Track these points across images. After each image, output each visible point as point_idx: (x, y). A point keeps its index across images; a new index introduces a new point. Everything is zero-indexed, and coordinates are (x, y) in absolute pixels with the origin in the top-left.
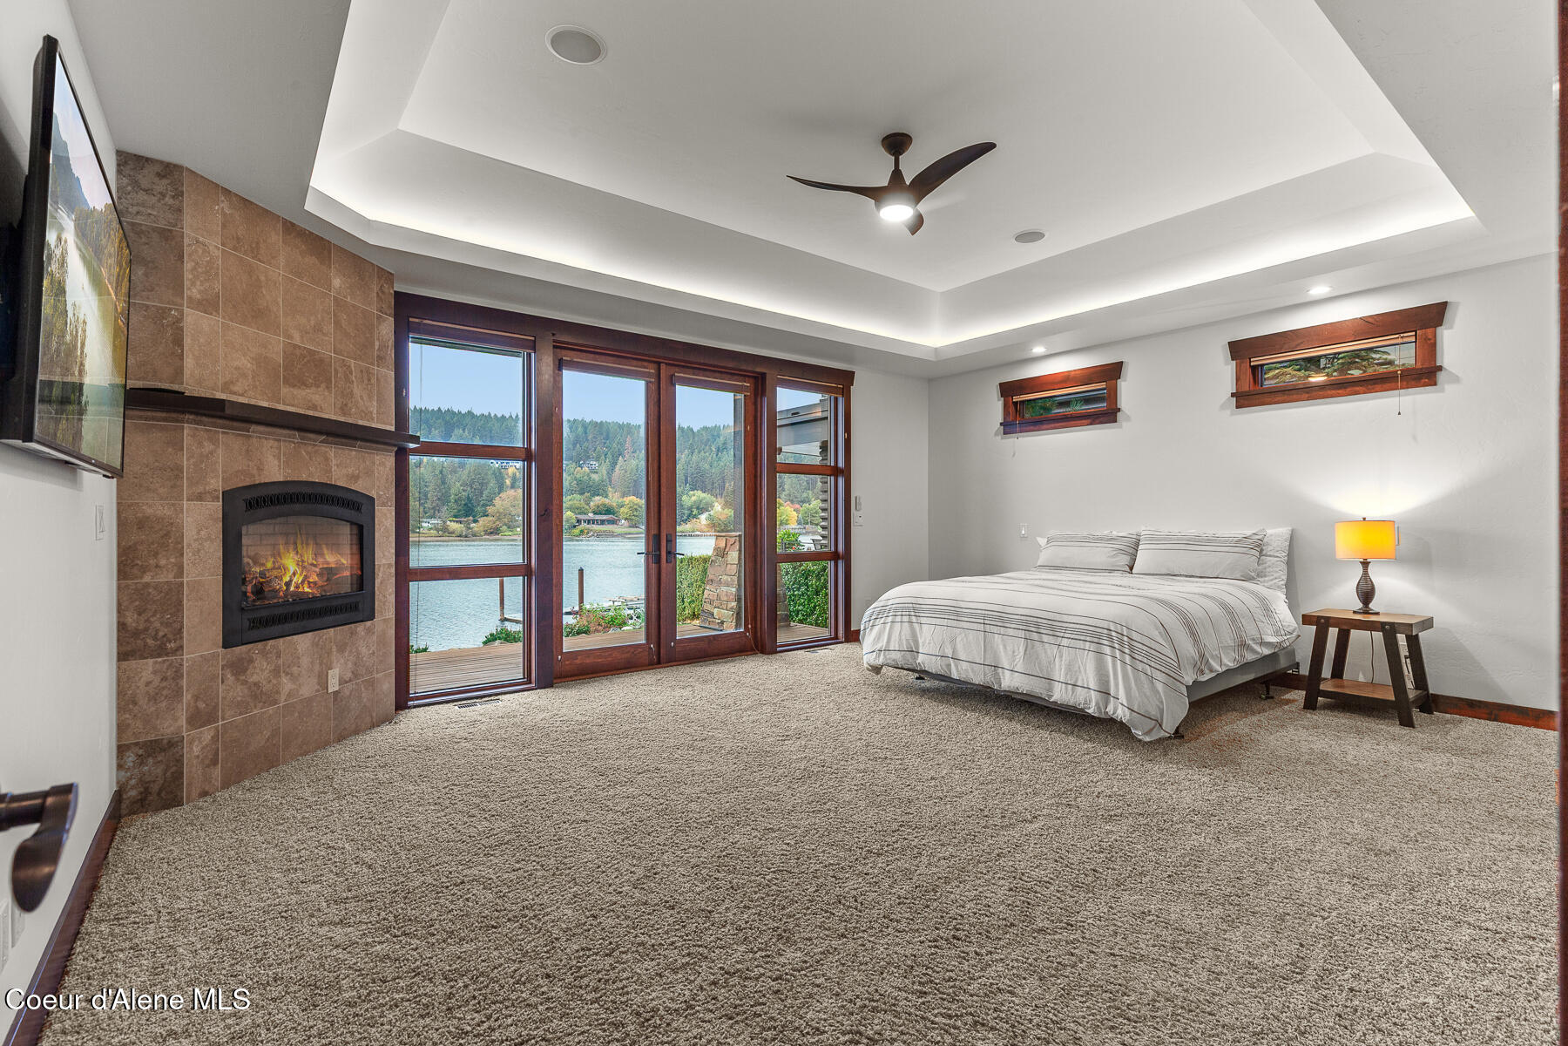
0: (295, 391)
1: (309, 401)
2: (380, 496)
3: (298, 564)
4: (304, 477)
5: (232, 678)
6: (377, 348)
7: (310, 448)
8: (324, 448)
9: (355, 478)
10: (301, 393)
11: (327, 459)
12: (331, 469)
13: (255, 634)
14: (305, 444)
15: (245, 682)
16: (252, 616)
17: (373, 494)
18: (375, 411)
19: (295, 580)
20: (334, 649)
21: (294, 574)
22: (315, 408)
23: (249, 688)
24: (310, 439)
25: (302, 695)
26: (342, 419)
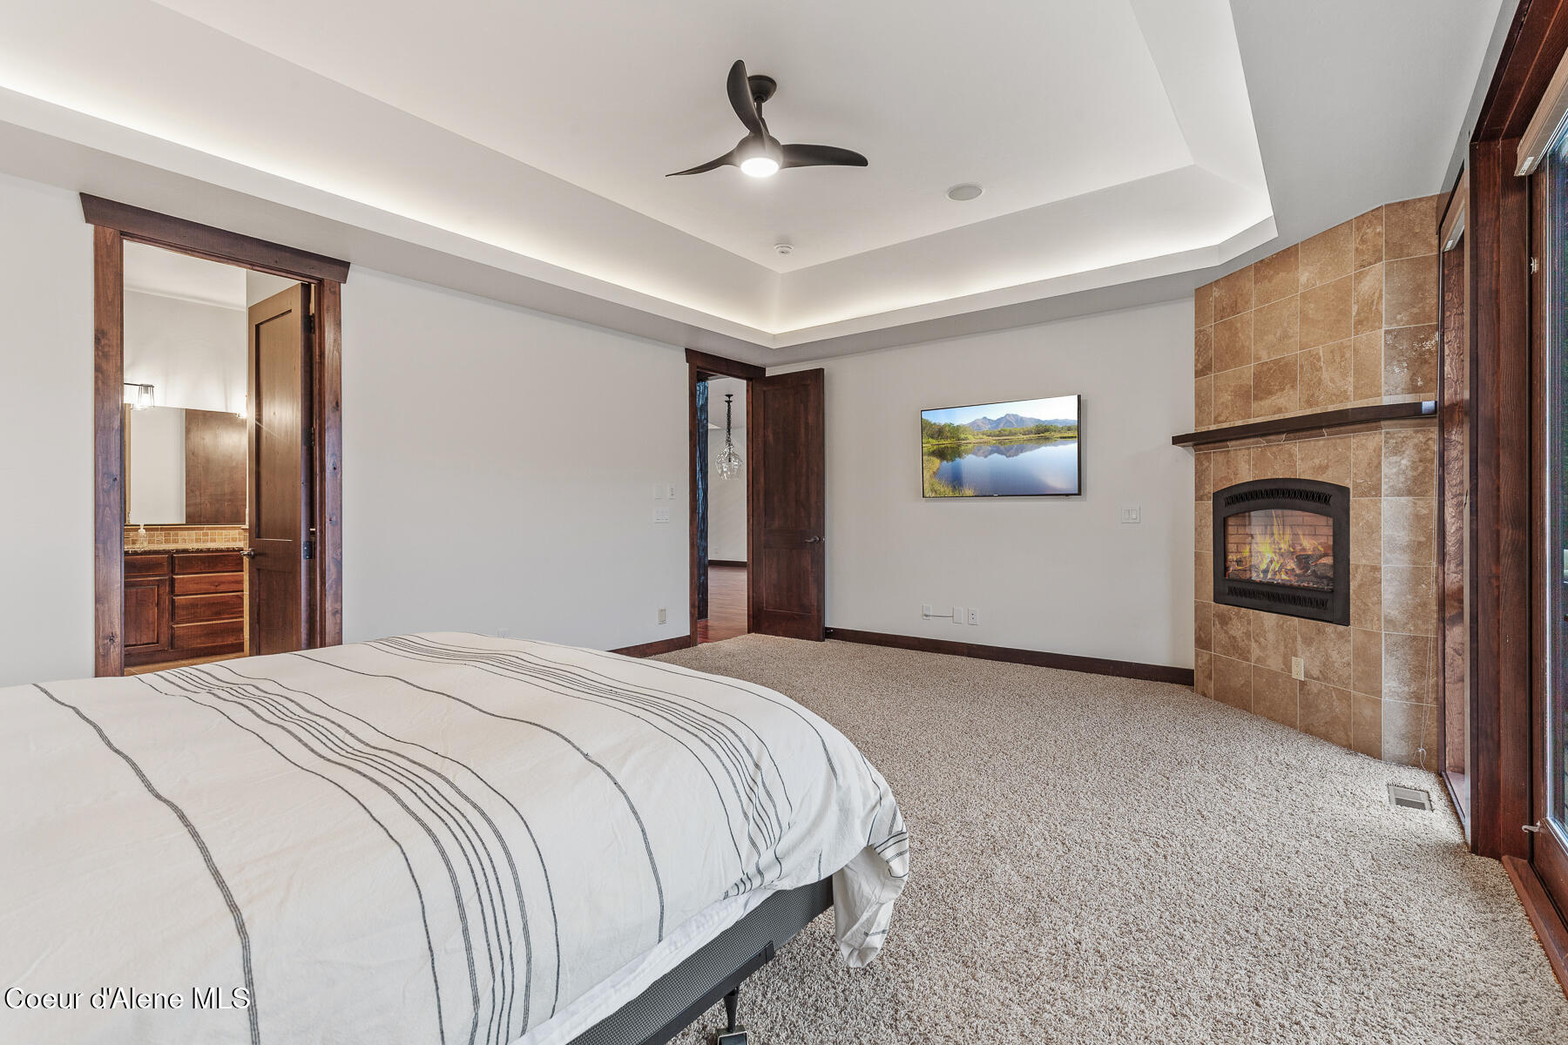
0: (1262, 403)
1: (1275, 407)
2: (1356, 486)
3: (1275, 552)
4: (1269, 476)
5: (1218, 626)
6: (1354, 314)
7: (1274, 449)
8: (1288, 446)
9: (1323, 468)
10: (1267, 403)
11: (1291, 455)
12: (1295, 464)
13: (1232, 598)
14: (1270, 446)
15: (1226, 632)
16: (1231, 584)
17: (1348, 483)
18: (1351, 388)
19: (1272, 567)
20: (1299, 639)
21: (1271, 562)
22: (1280, 410)
23: (1229, 638)
24: (1274, 441)
25: (1268, 666)
26: (1308, 412)
